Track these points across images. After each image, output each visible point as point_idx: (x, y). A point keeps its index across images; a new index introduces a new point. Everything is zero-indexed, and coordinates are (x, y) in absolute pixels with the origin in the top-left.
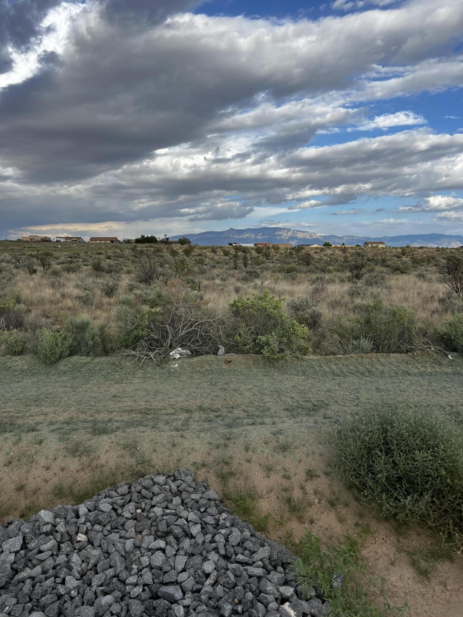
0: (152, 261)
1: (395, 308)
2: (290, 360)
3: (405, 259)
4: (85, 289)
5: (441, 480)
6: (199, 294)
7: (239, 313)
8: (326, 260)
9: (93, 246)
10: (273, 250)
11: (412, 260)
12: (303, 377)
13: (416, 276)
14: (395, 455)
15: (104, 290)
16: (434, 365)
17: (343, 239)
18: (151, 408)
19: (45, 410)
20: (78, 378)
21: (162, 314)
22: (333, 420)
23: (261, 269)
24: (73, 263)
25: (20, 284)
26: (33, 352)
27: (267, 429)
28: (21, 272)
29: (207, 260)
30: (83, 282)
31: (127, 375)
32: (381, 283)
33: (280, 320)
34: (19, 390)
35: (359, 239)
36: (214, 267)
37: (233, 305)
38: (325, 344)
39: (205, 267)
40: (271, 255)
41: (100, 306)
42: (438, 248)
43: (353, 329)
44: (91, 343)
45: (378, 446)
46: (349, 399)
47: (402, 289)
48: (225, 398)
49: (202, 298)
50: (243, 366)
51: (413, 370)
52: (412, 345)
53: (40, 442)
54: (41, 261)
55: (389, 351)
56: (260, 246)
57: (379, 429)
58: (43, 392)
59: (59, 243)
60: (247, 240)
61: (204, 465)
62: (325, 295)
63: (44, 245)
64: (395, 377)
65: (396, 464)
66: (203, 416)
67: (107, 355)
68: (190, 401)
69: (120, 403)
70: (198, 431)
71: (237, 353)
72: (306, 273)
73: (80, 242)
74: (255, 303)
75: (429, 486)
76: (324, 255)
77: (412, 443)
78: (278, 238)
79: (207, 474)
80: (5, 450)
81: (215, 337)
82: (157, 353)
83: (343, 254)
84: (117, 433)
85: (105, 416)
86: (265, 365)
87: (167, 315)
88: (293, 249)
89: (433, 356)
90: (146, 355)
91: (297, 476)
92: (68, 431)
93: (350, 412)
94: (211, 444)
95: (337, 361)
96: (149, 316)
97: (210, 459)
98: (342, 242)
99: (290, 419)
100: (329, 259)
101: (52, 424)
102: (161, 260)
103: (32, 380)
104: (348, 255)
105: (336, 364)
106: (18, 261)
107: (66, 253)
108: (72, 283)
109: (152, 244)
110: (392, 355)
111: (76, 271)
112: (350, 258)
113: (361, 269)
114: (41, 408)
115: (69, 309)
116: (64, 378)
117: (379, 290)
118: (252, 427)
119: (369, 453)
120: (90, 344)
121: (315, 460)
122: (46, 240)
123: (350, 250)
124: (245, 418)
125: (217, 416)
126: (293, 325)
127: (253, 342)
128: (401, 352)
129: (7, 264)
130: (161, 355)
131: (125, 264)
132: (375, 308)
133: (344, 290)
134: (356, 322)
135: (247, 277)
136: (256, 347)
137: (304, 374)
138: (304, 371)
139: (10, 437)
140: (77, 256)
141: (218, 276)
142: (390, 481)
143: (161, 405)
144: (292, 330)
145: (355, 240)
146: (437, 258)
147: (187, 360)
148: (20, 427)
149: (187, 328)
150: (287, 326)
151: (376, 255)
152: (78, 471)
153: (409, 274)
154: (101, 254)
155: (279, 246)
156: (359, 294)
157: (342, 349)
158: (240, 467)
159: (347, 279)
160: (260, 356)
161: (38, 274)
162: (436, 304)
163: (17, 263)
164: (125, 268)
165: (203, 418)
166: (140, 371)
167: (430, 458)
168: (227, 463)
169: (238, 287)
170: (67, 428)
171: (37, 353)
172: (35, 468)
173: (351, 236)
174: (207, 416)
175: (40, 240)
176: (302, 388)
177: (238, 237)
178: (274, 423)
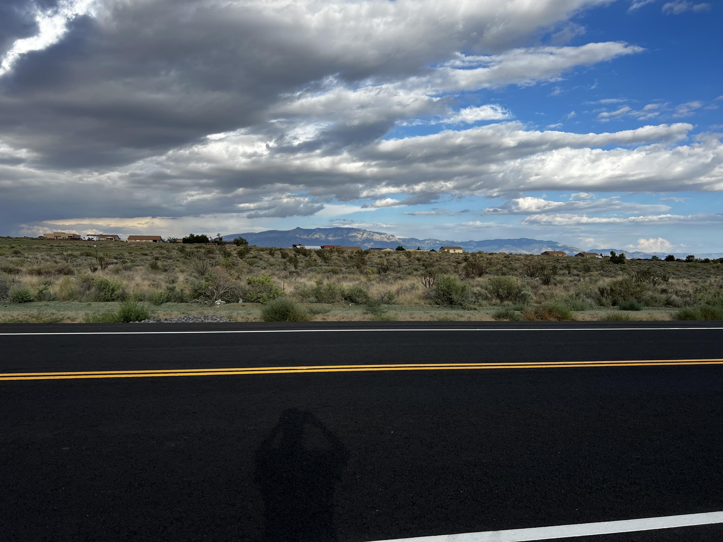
9: (134, 245)
29: (261, 262)
50: (250, 307)
56: (327, 249)
59: (92, 242)
60: (313, 242)
63: (75, 244)
67: (184, 302)
71: (248, 302)
73: (116, 241)
78: (352, 240)
81: (238, 295)
87: (214, 284)
90: (204, 302)
98: (419, 246)
109: (203, 245)
122: (75, 238)
130: (211, 302)
131: (176, 265)
145: (438, 244)
147: (223, 305)
149: (224, 290)
160: (259, 303)
164: (177, 268)
166: (200, 308)
175: (67, 237)
177: (305, 237)
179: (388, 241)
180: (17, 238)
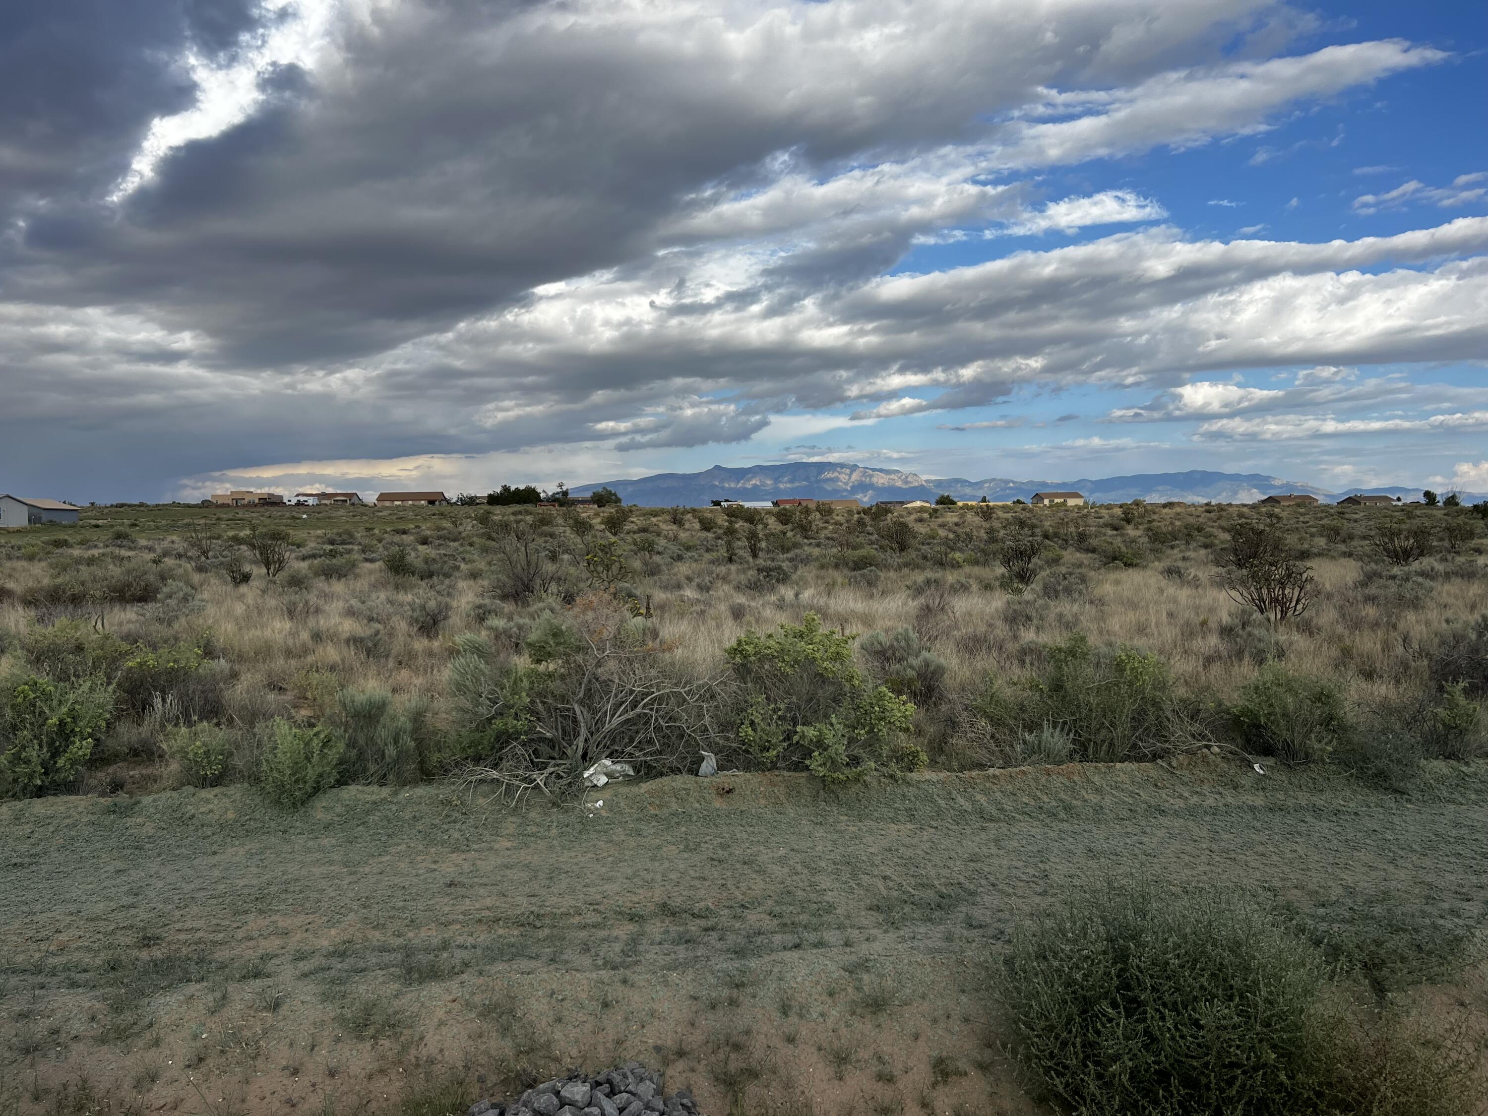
0: (531, 546)
1: (1118, 653)
2: (875, 783)
3: (1131, 531)
4: (371, 619)
5: (1265, 1074)
6: (649, 623)
7: (749, 672)
8: (946, 538)
9: (384, 513)
10: (818, 515)
11: (1150, 533)
12: (909, 826)
13: (1162, 573)
14: (1149, 1016)
15: (417, 621)
16: (1221, 789)
17: (981, 488)
18: (542, 912)
19: (283, 923)
20: (360, 840)
21: (563, 677)
22: (990, 932)
23: (791, 560)
24: (338, 556)
25: (211, 610)
26: (249, 777)
27: (831, 959)
28: (212, 581)
29: (662, 542)
30: (363, 602)
31: (480, 830)
32: (1080, 593)
33: (847, 688)
34: (216, 873)
35: (1019, 487)
36: (680, 558)
37: (733, 652)
38: (957, 741)
39: (657, 559)
40: (814, 527)
41: (406, 660)
42: (1207, 504)
43: (1022, 704)
44: (391, 751)
45: (1106, 995)
46: (1024, 877)
47: (1132, 605)
48: (724, 882)
49: (655, 634)
50: (763, 802)
51: (1172, 801)
52: (1166, 741)
53: (275, 1006)
54: (261, 554)
55: (1112, 757)
56: (787, 506)
57: (1105, 953)
58: (276, 878)
59: (302, 509)
60: (755, 493)
61: (681, 1054)
62: (948, 623)
63: (267, 514)
64: (1129, 819)
65: (1153, 1039)
66: (673, 928)
67: (430, 782)
68: (638, 891)
69: (467, 901)
70: (662, 968)
71: (747, 769)
72: (899, 568)
73: (353, 504)
74: (787, 647)
75: (1237, 1092)
76: (940, 526)
77: (1189, 986)
78: (828, 487)
79: (690, 1075)
80: (190, 1028)
81: (694, 731)
82: (551, 774)
83: (984, 524)
84: (465, 976)
85: (431, 935)
86: (815, 797)
87: (575, 678)
88: (866, 511)
89: (1217, 766)
90: (524, 780)
91: (910, 1074)
92: (345, 975)
93: (1027, 909)
94: (696, 999)
95: (987, 785)
96: (532, 683)
97: (696, 1038)
98: (981, 494)
99: (886, 932)
100: (951, 536)
101: (302, 959)
102: (552, 544)
103: (247, 847)
104: (997, 524)
105: (986, 792)
106: (205, 553)
107: (319, 532)
108: (337, 606)
109: (530, 507)
110: (1118, 765)
111: (345, 576)
112: (1002, 532)
113: (1030, 558)
114: (274, 918)
115: (332, 668)
116: (328, 841)
117: (1076, 608)
118: (796, 954)
119: (1085, 1012)
120: (390, 756)
121: (953, 1034)
122: (272, 502)
123: (1000, 513)
124: (776, 932)
125: (706, 930)
126: (881, 697)
127: (784, 740)
128: (1141, 759)
129: (178, 562)
130: (562, 777)
131: (464, 555)
132: (1072, 652)
133: (993, 609)
134: (1031, 688)
135: (759, 580)
136: (793, 752)
137: (911, 818)
138: (910, 809)
139: (199, 994)
140: (347, 538)
141: (689, 579)
142: (1141, 1082)
143: (568, 902)
144: (877, 709)
145: (1010, 488)
146: (1208, 529)
147: (624, 790)
148: (222, 967)
149: (626, 711)
150: (866, 699)
151: (1062, 523)
152: (370, 1077)
153: (1145, 567)
154: (404, 532)
155: (833, 507)
156: (1029, 618)
157: (998, 754)
158: (771, 1056)
159: (997, 583)
160: (803, 774)
161: (254, 583)
162: (1213, 641)
163: (203, 558)
164: (463, 566)
165: (673, 935)
166: (510, 819)
167: (1236, 1019)
168: (737, 1047)
169: (740, 604)
170: (339, 966)
171: (258, 780)
172: (262, 1071)
173: (1001, 480)
174: (681, 929)
175: (257, 501)
176: (909, 853)
177: (733, 485)
178: (847, 944)
179: (904, 486)
180: (157, 505)
